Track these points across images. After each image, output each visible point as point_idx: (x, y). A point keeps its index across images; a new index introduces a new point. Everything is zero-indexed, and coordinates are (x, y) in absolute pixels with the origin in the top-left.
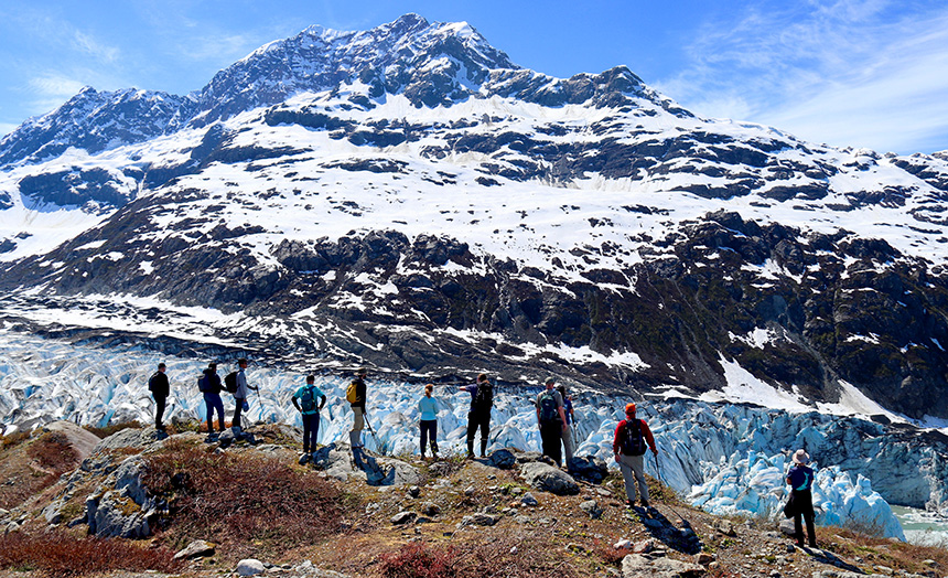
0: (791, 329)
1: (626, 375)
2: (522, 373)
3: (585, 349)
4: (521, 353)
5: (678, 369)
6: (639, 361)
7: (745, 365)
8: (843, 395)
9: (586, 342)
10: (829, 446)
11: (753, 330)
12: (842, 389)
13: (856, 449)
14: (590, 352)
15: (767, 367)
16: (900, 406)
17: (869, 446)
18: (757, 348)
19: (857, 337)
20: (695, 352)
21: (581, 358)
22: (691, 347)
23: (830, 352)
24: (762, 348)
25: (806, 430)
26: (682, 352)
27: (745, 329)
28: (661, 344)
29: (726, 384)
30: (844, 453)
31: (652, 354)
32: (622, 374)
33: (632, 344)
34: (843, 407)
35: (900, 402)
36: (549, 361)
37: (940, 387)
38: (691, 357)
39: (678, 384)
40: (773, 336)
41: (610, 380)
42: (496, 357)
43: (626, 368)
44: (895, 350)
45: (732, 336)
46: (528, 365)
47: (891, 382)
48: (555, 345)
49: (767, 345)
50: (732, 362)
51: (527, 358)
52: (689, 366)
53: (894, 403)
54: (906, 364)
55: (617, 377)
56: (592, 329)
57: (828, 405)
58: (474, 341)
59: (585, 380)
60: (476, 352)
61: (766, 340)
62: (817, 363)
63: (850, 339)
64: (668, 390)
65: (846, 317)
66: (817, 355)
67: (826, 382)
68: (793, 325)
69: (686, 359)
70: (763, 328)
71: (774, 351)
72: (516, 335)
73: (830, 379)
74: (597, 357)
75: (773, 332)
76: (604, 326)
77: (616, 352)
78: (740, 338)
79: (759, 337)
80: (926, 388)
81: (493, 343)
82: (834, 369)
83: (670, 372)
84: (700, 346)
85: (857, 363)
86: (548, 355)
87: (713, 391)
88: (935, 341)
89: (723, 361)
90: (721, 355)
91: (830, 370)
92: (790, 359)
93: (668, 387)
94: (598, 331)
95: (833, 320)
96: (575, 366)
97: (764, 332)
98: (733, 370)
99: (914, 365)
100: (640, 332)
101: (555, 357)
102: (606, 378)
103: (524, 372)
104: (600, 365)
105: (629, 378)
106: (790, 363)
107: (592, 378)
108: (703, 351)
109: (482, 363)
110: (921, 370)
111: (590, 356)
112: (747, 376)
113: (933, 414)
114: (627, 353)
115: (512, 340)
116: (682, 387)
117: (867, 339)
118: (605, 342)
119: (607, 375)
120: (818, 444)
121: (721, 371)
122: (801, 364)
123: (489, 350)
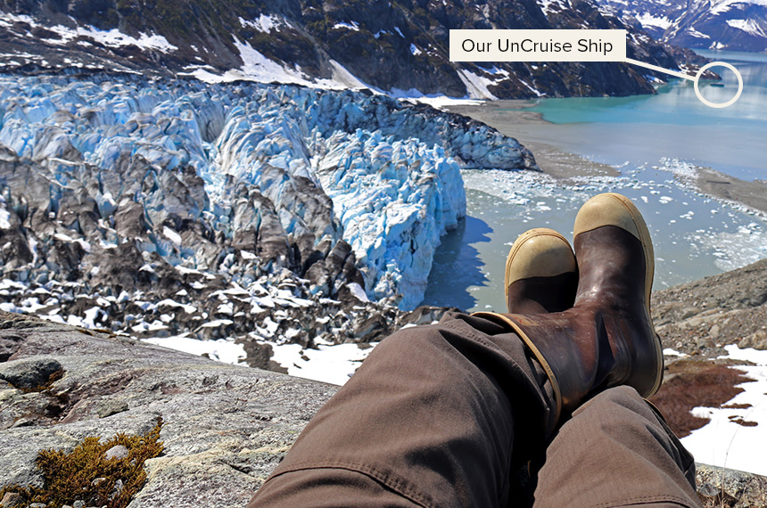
0: (289, 17)
1: (158, 56)
2: (64, 57)
3: (115, 33)
4: (57, 37)
5: (201, 50)
6: (166, 43)
7: (256, 46)
8: (334, 72)
9: (116, 26)
10: (366, 118)
11: (259, 17)
12: (333, 67)
13: (385, 120)
14: (120, 35)
15: (275, 49)
16: (375, 81)
17: (395, 117)
18: (264, 33)
19: (342, 25)
20: (213, 36)
21: (114, 41)
22: (209, 30)
23: (322, 37)
24: (269, 32)
25: (348, 106)
26: (202, 35)
27: (252, 16)
28: (183, 27)
29: (243, 64)
30: (377, 123)
31: (177, 38)
32: (155, 56)
33: (158, 28)
34: (336, 82)
35: (375, 78)
36: (86, 44)
37: (402, 65)
38: (210, 39)
39: (204, 64)
40: (276, 22)
41: (146, 61)
42: (34, 40)
43: (157, 51)
44: (371, 37)
45: (242, 21)
46: (67, 48)
47: (369, 62)
48: (86, 28)
49: (273, 30)
50: (245, 44)
51: (64, 41)
52: (211, 48)
53: (371, 78)
54: (379, 48)
55: (150, 58)
56: (118, 13)
57: (324, 81)
58: (7, 24)
59: (123, 62)
60: (13, 35)
61: (271, 25)
62: (313, 46)
63: (337, 26)
64: (196, 69)
65: (333, 8)
66: (312, 39)
67: (321, 62)
68: (292, 13)
69: (207, 42)
70: (267, 15)
71: (278, 35)
72: (45, 18)
73: (324, 59)
74: (128, 40)
75: (276, 18)
76: (130, 10)
77: (144, 35)
78: (250, 23)
79: (265, 23)
80: (394, 66)
81: (27, 27)
82: (326, 51)
83: (195, 54)
84: (217, 30)
85: (344, 46)
86: (84, 38)
87: (234, 70)
88: (397, 29)
89: (238, 44)
90: (235, 38)
91: (323, 51)
92: (292, 43)
93: (195, 67)
94: (125, 15)
95: (322, 10)
96: (112, 49)
97: (269, 19)
98: (247, 51)
99: (385, 48)
100: (164, 17)
101: (91, 40)
102: (142, 59)
103: (67, 55)
104: (133, 49)
105: (162, 60)
106: (292, 46)
107: (130, 60)
108: (220, 34)
109: (22, 46)
110: (390, 52)
111: (121, 39)
112: (259, 57)
113: (398, 87)
114: (154, 36)
115: (44, 23)
116: (208, 67)
117: (350, 27)
118: (133, 25)
119: (142, 57)
120: (357, 116)
121: (237, 53)
122: (301, 47)
123: (25, 34)
